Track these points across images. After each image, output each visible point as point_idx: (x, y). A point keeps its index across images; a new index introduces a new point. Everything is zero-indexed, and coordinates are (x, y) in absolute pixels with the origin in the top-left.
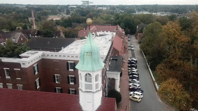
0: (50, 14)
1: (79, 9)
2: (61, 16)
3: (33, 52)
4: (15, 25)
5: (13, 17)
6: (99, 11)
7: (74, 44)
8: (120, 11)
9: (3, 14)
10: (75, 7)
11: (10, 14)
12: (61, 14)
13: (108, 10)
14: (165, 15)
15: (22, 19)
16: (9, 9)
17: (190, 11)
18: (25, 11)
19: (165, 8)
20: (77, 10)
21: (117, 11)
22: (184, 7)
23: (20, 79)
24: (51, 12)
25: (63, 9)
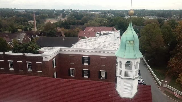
0: (48, 18)
1: (74, 13)
2: (57, 19)
3: (49, 48)
4: (16, 27)
5: (14, 20)
6: (92, 15)
7: (80, 42)
8: (111, 15)
9: (4, 17)
10: (69, 11)
11: (12, 18)
12: (57, 18)
13: (100, 14)
14: (152, 18)
15: (23, 22)
16: (10, 13)
17: (175, 16)
18: (25, 15)
19: (152, 13)
20: (72, 14)
21: (108, 15)
22: (169, 12)
23: (41, 72)
24: (48, 16)
25: (59, 13)
